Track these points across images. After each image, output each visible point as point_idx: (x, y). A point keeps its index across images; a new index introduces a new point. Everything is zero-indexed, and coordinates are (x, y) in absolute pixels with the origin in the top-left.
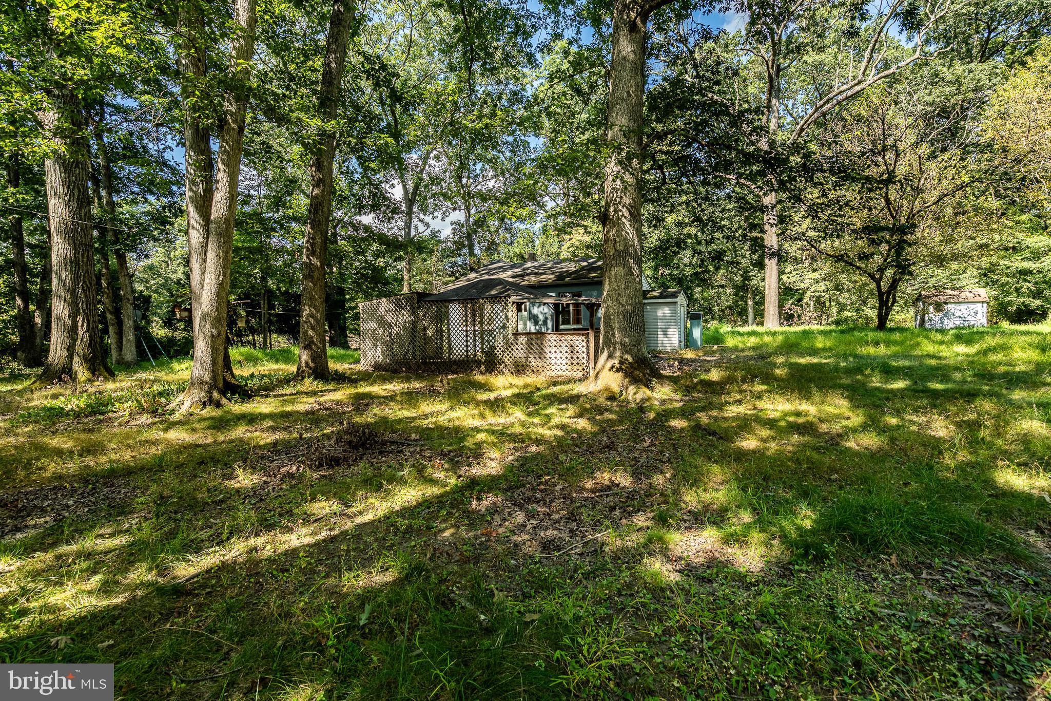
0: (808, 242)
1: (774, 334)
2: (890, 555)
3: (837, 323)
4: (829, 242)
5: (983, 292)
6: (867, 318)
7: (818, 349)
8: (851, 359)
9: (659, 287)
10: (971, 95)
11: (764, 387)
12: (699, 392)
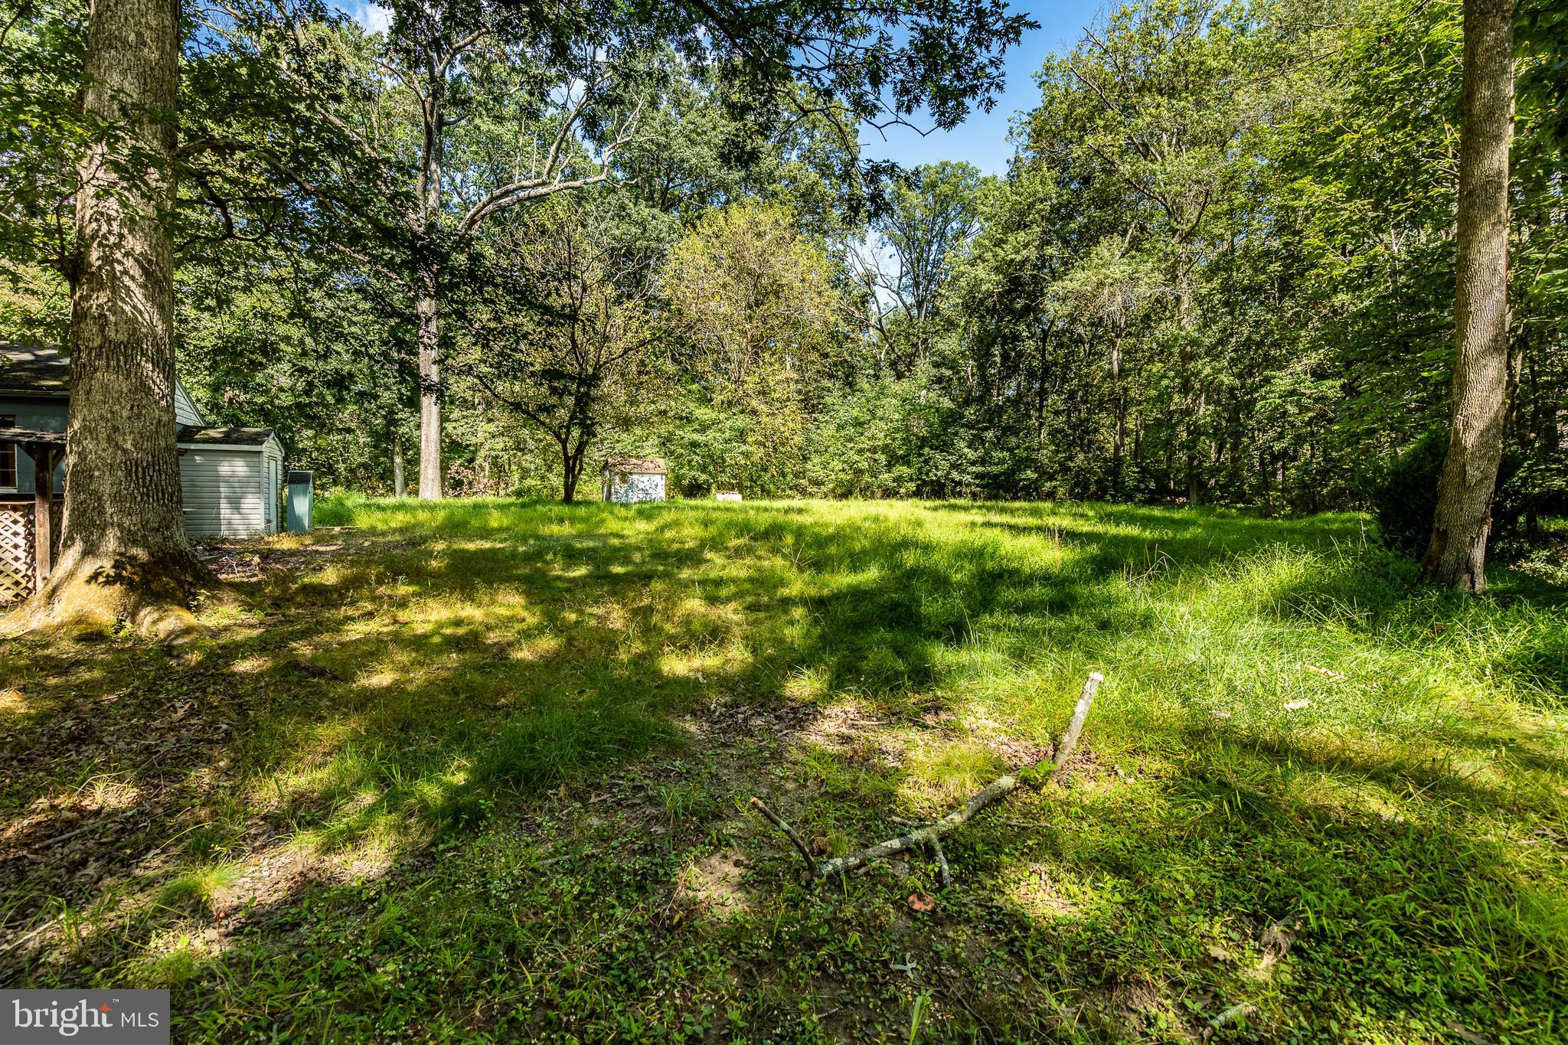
0: (480, 379)
1: (432, 508)
2: (557, 787)
3: (519, 494)
4: (507, 384)
5: (661, 462)
6: (552, 489)
7: (493, 529)
8: (532, 542)
9: (225, 423)
10: (654, 244)
11: (411, 589)
12: (299, 605)
